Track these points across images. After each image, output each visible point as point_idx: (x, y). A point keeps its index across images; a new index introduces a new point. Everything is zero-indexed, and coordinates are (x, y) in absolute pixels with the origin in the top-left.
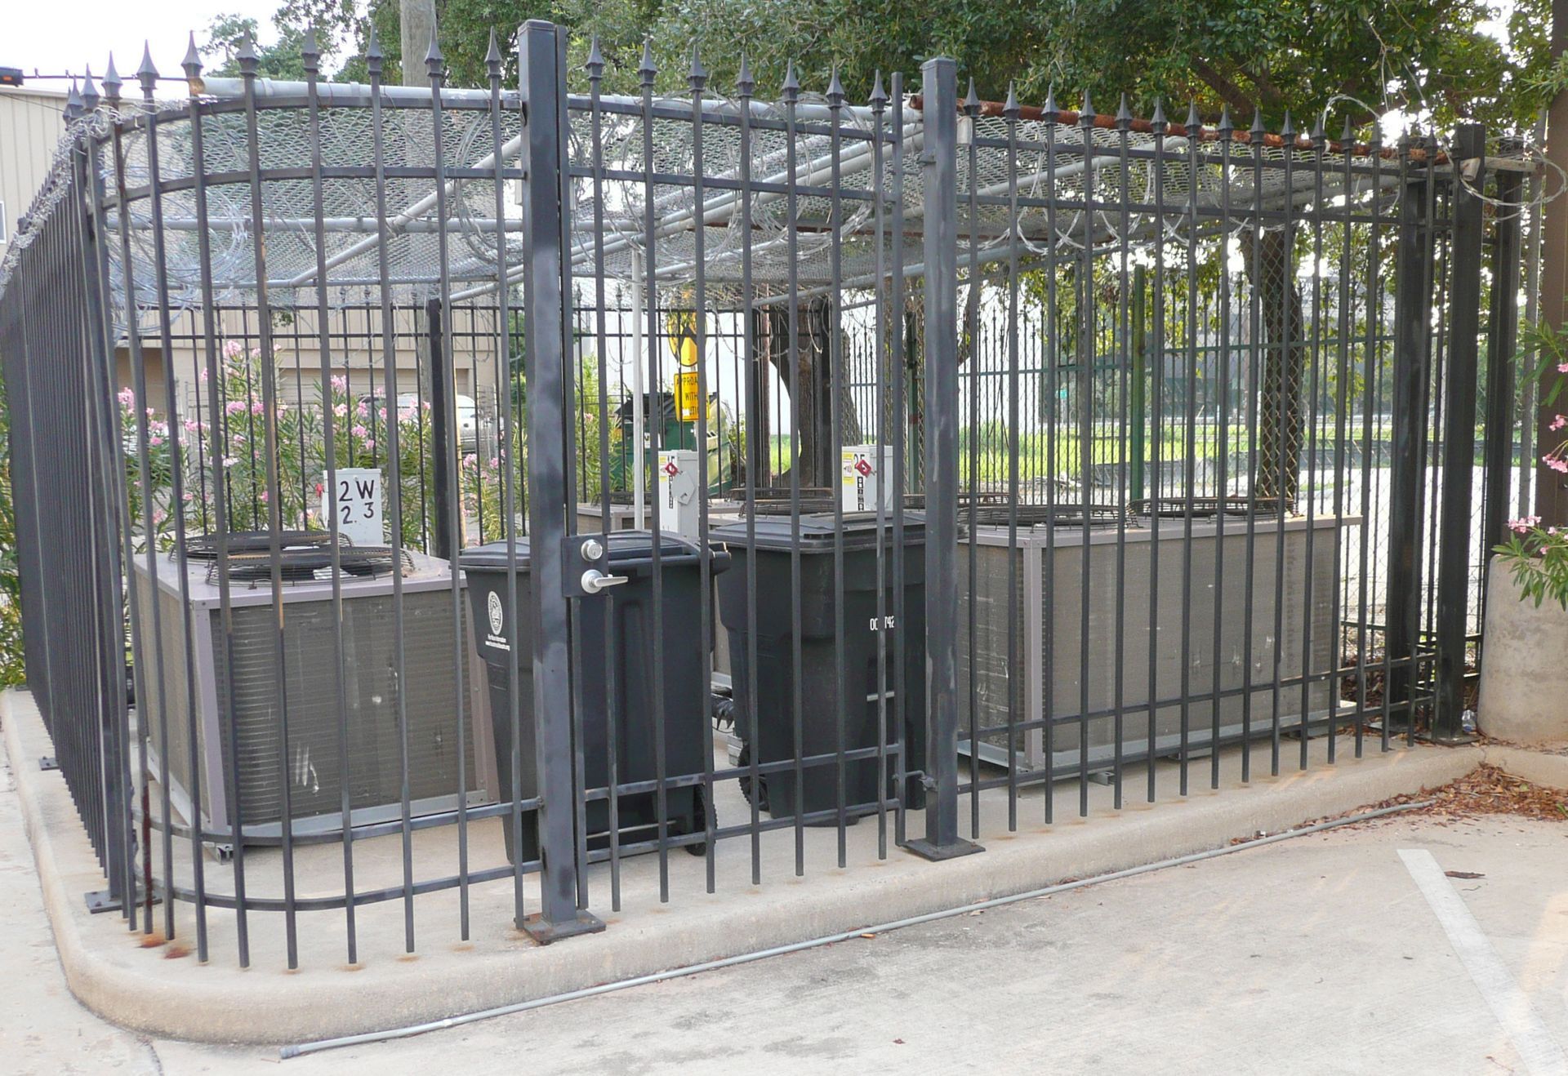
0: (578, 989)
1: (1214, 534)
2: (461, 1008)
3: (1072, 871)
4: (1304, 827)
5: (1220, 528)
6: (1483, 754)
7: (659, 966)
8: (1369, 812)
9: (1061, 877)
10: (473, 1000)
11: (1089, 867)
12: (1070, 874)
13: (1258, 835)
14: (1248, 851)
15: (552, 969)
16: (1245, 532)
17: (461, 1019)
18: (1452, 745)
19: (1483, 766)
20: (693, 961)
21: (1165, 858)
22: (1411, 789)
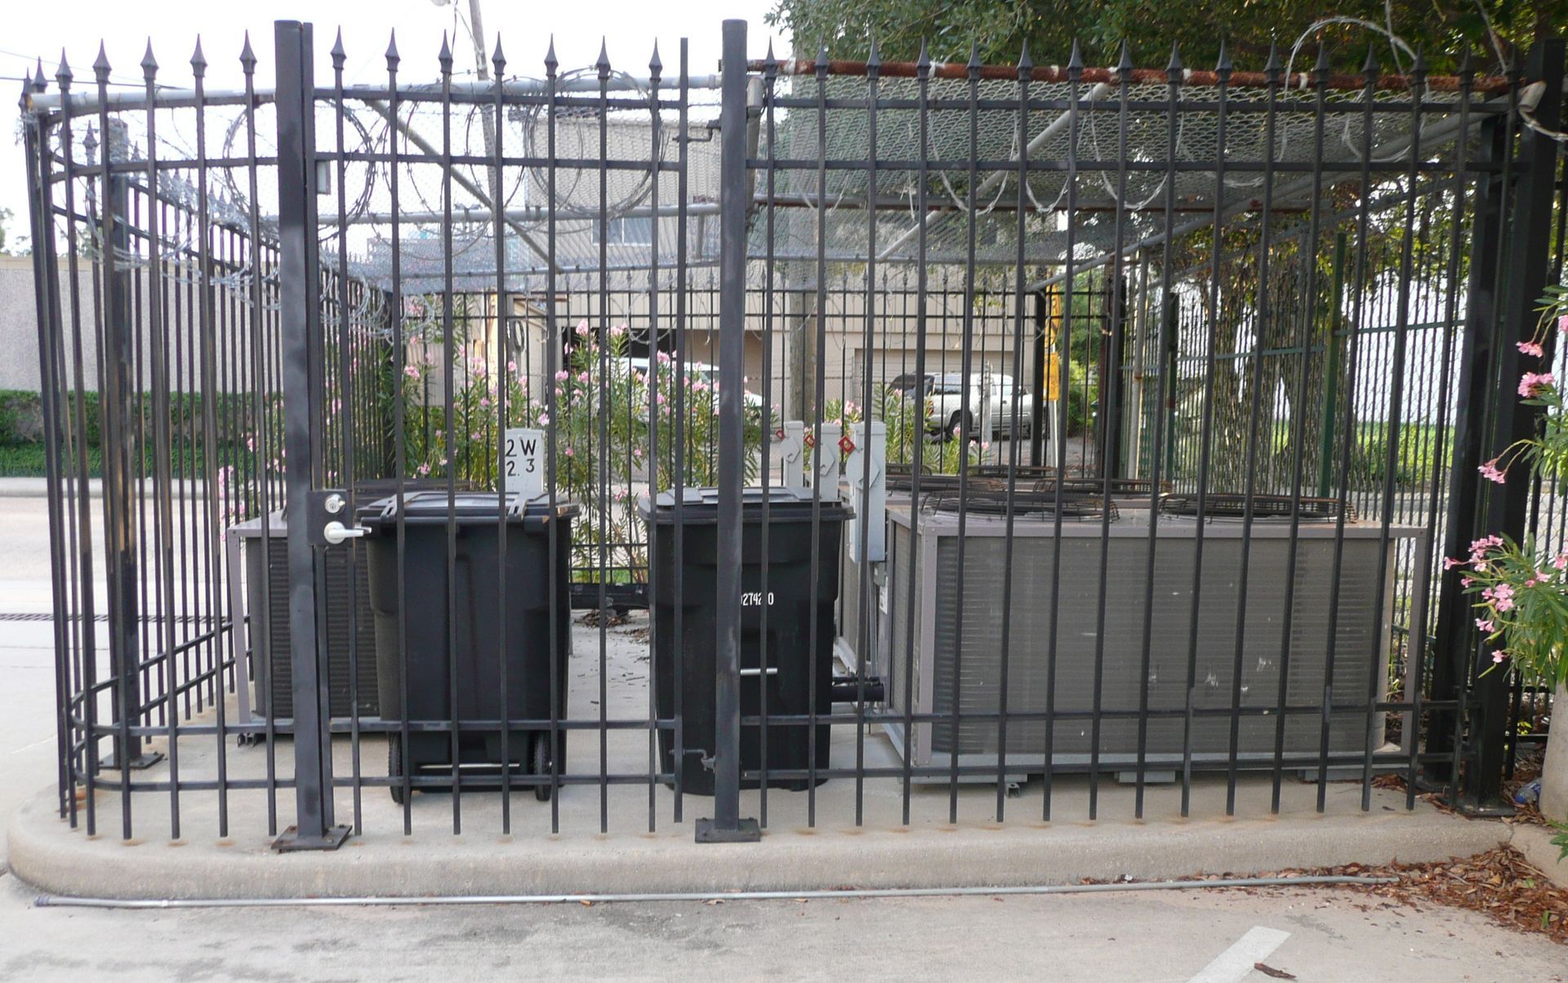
0: (290, 897)
1: (1240, 535)
2: (183, 894)
3: (853, 878)
4: (1186, 881)
5: (1247, 531)
6: (1509, 832)
7: (370, 891)
8: (1292, 877)
9: (839, 883)
10: (194, 889)
11: (880, 878)
12: (851, 881)
13: (1122, 879)
14: (1095, 895)
15: (266, 876)
16: (1288, 536)
17: (176, 903)
18: (1472, 816)
19: (1504, 847)
20: (405, 893)
21: (984, 885)
22: (1375, 859)
